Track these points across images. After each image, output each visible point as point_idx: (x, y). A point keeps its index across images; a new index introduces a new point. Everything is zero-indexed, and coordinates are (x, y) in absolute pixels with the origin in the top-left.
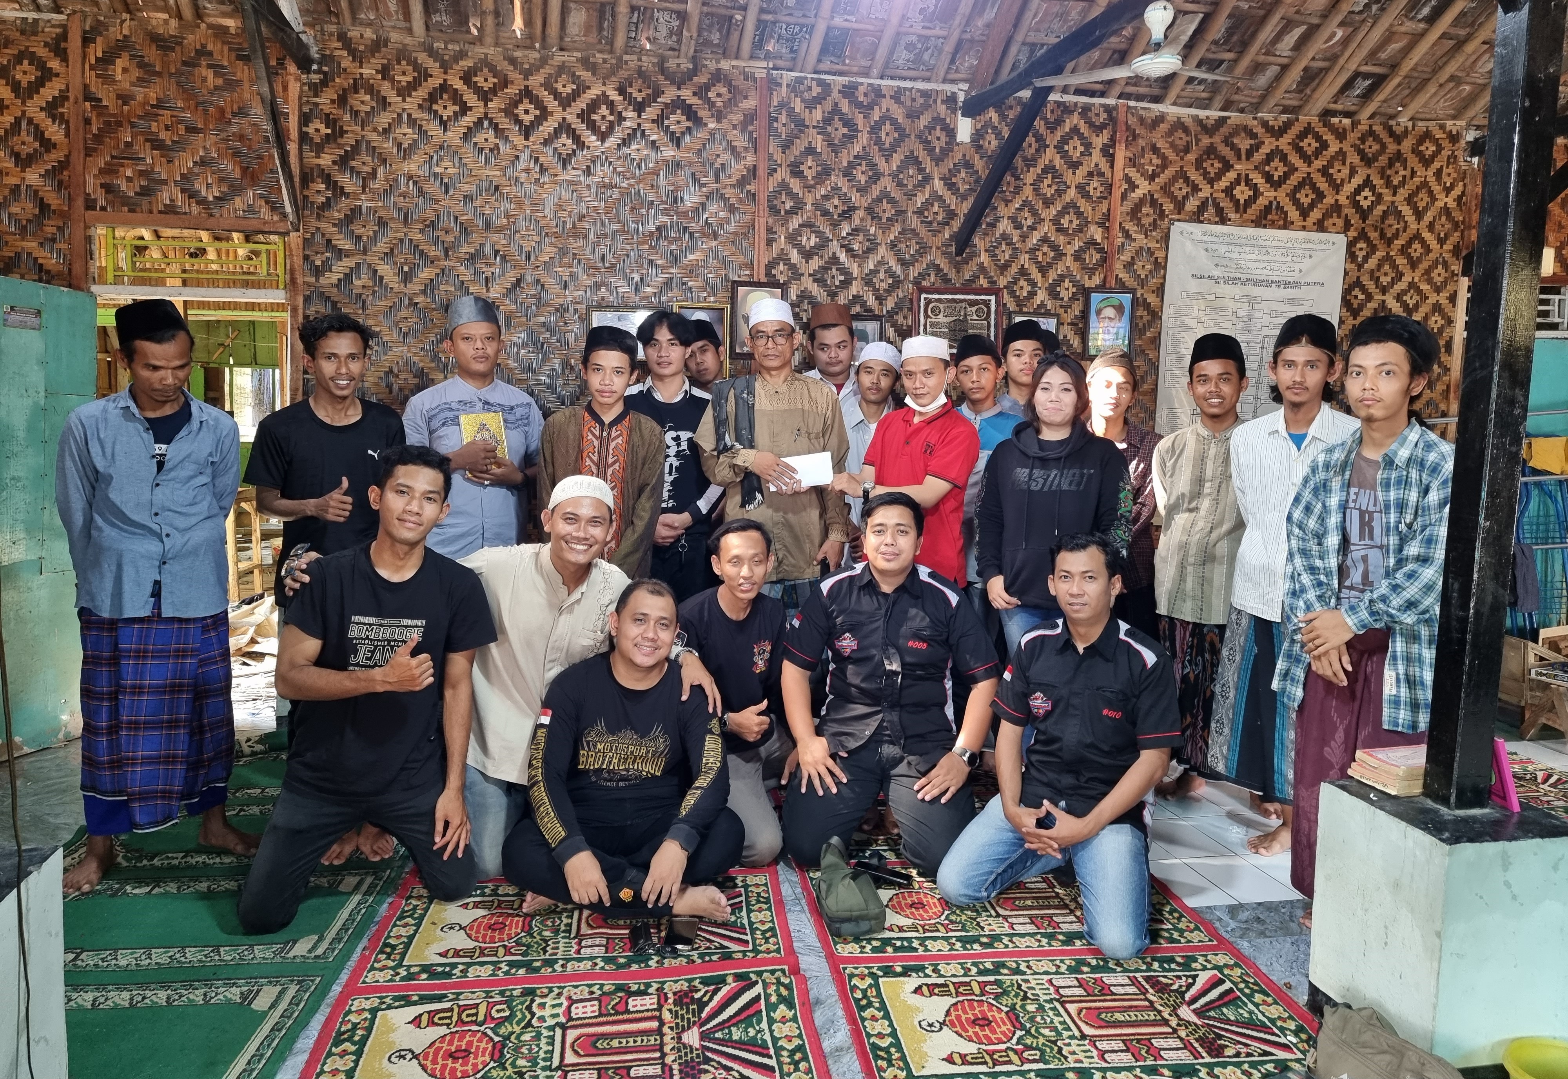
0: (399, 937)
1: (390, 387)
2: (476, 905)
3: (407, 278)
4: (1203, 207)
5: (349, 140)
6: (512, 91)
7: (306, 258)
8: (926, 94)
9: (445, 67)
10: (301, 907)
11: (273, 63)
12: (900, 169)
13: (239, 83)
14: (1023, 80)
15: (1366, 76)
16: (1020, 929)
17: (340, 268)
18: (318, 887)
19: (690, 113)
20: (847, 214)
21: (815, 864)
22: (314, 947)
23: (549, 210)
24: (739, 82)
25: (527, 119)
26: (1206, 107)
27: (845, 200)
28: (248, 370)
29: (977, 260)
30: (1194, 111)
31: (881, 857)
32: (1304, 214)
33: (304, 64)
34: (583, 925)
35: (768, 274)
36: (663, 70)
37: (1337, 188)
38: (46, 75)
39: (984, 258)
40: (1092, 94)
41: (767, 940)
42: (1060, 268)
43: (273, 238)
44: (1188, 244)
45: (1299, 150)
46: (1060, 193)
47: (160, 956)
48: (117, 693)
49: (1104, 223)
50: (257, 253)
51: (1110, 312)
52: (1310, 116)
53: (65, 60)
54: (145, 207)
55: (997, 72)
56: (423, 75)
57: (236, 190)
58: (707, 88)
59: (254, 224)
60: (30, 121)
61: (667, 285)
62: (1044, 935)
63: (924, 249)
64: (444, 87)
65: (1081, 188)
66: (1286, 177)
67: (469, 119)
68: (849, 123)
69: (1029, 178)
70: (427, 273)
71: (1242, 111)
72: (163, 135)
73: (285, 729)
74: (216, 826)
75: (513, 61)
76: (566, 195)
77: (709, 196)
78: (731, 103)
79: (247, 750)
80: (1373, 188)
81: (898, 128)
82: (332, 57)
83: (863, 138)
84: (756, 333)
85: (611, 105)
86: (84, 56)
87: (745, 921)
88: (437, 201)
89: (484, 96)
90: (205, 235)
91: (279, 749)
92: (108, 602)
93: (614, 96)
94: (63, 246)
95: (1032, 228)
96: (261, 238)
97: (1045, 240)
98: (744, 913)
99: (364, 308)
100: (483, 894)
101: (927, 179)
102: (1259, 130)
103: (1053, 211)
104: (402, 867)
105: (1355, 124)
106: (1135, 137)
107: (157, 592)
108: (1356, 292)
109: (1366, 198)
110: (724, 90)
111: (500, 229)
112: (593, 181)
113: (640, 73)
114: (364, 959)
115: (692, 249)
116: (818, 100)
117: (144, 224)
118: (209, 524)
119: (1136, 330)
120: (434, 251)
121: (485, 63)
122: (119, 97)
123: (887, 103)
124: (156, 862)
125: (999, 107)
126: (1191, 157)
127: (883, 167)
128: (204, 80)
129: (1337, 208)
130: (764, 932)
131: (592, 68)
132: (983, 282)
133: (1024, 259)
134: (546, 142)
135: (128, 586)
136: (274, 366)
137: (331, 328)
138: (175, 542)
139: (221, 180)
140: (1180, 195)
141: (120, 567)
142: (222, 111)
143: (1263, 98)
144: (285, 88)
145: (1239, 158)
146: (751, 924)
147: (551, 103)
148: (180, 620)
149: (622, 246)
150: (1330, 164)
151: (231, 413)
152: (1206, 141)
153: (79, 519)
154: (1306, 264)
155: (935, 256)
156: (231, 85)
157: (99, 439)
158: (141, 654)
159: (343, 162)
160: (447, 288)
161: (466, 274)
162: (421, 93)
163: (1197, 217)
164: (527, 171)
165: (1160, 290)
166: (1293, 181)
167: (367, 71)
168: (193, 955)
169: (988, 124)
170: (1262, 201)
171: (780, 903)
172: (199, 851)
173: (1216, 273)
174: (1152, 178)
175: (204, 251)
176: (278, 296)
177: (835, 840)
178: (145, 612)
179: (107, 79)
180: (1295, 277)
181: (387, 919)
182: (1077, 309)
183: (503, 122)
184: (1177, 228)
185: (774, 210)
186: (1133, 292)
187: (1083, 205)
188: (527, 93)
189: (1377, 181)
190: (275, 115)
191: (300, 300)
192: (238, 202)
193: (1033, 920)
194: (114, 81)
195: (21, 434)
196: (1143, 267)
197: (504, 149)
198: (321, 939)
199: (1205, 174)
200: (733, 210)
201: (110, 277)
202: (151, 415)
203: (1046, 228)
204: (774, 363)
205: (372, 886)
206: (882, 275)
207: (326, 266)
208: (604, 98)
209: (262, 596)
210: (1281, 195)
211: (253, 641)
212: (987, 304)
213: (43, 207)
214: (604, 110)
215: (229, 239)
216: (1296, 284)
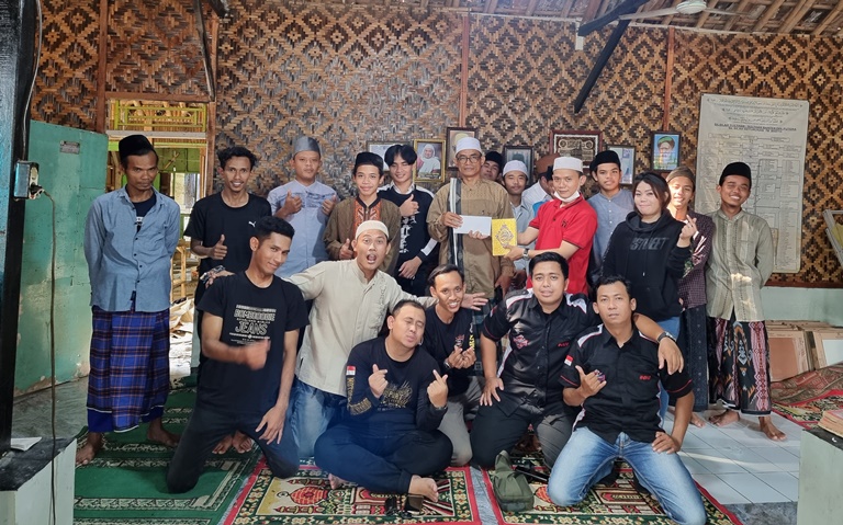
0: (254, 498)
1: (259, 185)
2: (297, 482)
3: (270, 126)
4: (721, 85)
5: (242, 53)
6: (330, 26)
7: (217, 115)
8: (558, 24)
9: (294, 14)
10: (201, 478)
11: (205, 13)
12: (543, 65)
13: (187, 24)
14: (614, 16)
15: (818, 10)
16: (616, 512)
17: (235, 121)
18: (210, 466)
19: (425, 36)
20: (512, 90)
21: (492, 467)
22: (207, 502)
23: (347, 89)
24: (453, 19)
25: (337, 41)
26: (722, 29)
27: (511, 82)
28: (183, 174)
29: (587, 115)
30: (714, 31)
31: (531, 464)
32: (783, 89)
33: (221, 13)
34: (357, 496)
35: (467, 123)
36: (411, 14)
37: (802, 74)
38: (88, 21)
39: (591, 114)
40: (654, 22)
41: (463, 512)
42: (636, 120)
43: (202, 105)
44: (712, 106)
45: (778, 52)
46: (635, 78)
47: (123, 503)
48: (110, 353)
49: (662, 94)
50: (191, 113)
51: (666, 145)
52: (785, 33)
53: (98, 13)
54: (136, 89)
55: (599, 11)
56: (283, 18)
57: (183, 79)
58: (435, 23)
59: (191, 98)
60: (79, 44)
61: (411, 130)
62: (630, 517)
63: (556, 109)
64: (293, 24)
65: (647, 75)
66: (771, 67)
67: (306, 41)
68: (513, 41)
69: (618, 69)
70: (281, 123)
71: (743, 31)
72: (147, 52)
73: (196, 375)
74: (156, 429)
75: (330, 10)
76: (357, 82)
77: (435, 81)
78: (448, 31)
79: (174, 386)
80: (824, 74)
81: (541, 43)
82: (236, 10)
83: (522, 49)
84: (459, 157)
85: (383, 33)
86: (108, 11)
87: (451, 499)
88: (288, 85)
89: (315, 29)
90: (165, 103)
91: (192, 386)
92: (108, 302)
93: (384, 28)
94: (93, 110)
95: (619, 97)
96: (194, 105)
97: (627, 104)
98: (450, 494)
99: (247, 142)
100: (301, 475)
101: (558, 71)
102: (754, 41)
103: (632, 87)
104: (257, 457)
105: (812, 38)
106: (679, 46)
107: (133, 299)
108: (816, 134)
109: (820, 80)
110: (444, 24)
111: (321, 100)
112: (371, 73)
113: (399, 15)
114: (234, 510)
115: (425, 109)
116: (497, 28)
117: (134, 98)
118: (163, 260)
119: (681, 156)
120: (285, 112)
121: (316, 11)
122: (125, 32)
123: (535, 29)
124: (124, 448)
125: (600, 30)
126: (713, 57)
127: (533, 64)
128: (170, 23)
129: (803, 85)
130: (462, 506)
131: (373, 13)
132: (591, 128)
133: (615, 115)
134: (347, 53)
135: (119, 294)
136: (197, 172)
137: (234, 154)
138: (144, 270)
139: (176, 75)
140: (707, 79)
141: (115, 282)
142: (178, 39)
143: (756, 23)
144: (211, 26)
145: (742, 57)
146: (454, 501)
147: (350, 31)
148: (145, 313)
149: (387, 108)
150: (798, 60)
151: (173, 198)
152: (722, 48)
153: (95, 257)
154: (785, 118)
155: (562, 113)
156: (183, 25)
157: (109, 214)
158: (124, 332)
159: (239, 64)
160: (291, 132)
161: (302, 124)
162: (282, 28)
163: (718, 91)
164: (337, 69)
165: (696, 133)
166: (776, 69)
167: (253, 17)
168: (141, 503)
169: (594, 40)
170: (756, 82)
171: (472, 490)
172: (147, 444)
173: (729, 123)
174: (690, 69)
175: (164, 112)
176: (202, 136)
177: (503, 453)
178: (127, 309)
179: (120, 23)
180: (779, 125)
181: (248, 487)
182: (646, 143)
183: (325, 42)
184: (705, 97)
185: (471, 88)
186: (680, 134)
187: (650, 85)
188: (337, 27)
189: (826, 70)
190: (205, 40)
191: (214, 138)
192: (184, 86)
193: (623, 507)
194: (123, 24)
195: (66, 209)
196: (685, 119)
197: (325, 56)
198: (211, 497)
199: (722, 66)
200: (448, 88)
201: (116, 127)
202: (135, 201)
203: (627, 97)
204: (471, 173)
205: (240, 468)
206: (532, 124)
207: (228, 120)
208: (379, 29)
209: (185, 299)
210: (768, 78)
211: (180, 324)
212: (593, 140)
213: (84, 89)
214: (379, 35)
215: (177, 105)
216: (779, 129)
